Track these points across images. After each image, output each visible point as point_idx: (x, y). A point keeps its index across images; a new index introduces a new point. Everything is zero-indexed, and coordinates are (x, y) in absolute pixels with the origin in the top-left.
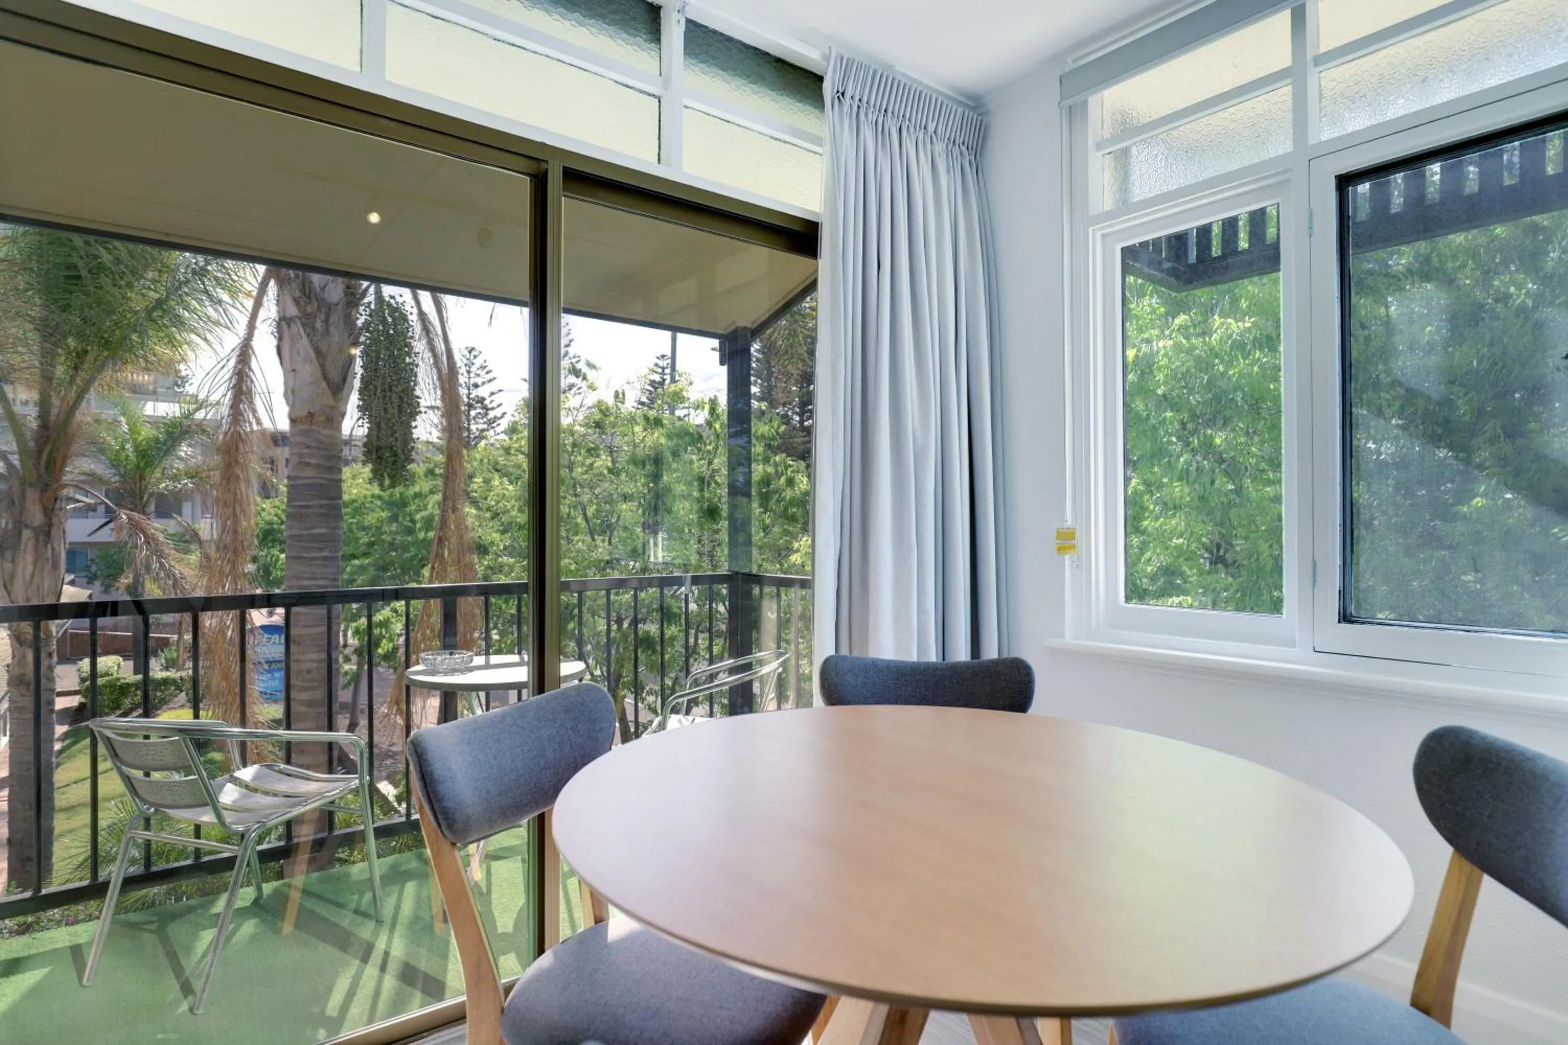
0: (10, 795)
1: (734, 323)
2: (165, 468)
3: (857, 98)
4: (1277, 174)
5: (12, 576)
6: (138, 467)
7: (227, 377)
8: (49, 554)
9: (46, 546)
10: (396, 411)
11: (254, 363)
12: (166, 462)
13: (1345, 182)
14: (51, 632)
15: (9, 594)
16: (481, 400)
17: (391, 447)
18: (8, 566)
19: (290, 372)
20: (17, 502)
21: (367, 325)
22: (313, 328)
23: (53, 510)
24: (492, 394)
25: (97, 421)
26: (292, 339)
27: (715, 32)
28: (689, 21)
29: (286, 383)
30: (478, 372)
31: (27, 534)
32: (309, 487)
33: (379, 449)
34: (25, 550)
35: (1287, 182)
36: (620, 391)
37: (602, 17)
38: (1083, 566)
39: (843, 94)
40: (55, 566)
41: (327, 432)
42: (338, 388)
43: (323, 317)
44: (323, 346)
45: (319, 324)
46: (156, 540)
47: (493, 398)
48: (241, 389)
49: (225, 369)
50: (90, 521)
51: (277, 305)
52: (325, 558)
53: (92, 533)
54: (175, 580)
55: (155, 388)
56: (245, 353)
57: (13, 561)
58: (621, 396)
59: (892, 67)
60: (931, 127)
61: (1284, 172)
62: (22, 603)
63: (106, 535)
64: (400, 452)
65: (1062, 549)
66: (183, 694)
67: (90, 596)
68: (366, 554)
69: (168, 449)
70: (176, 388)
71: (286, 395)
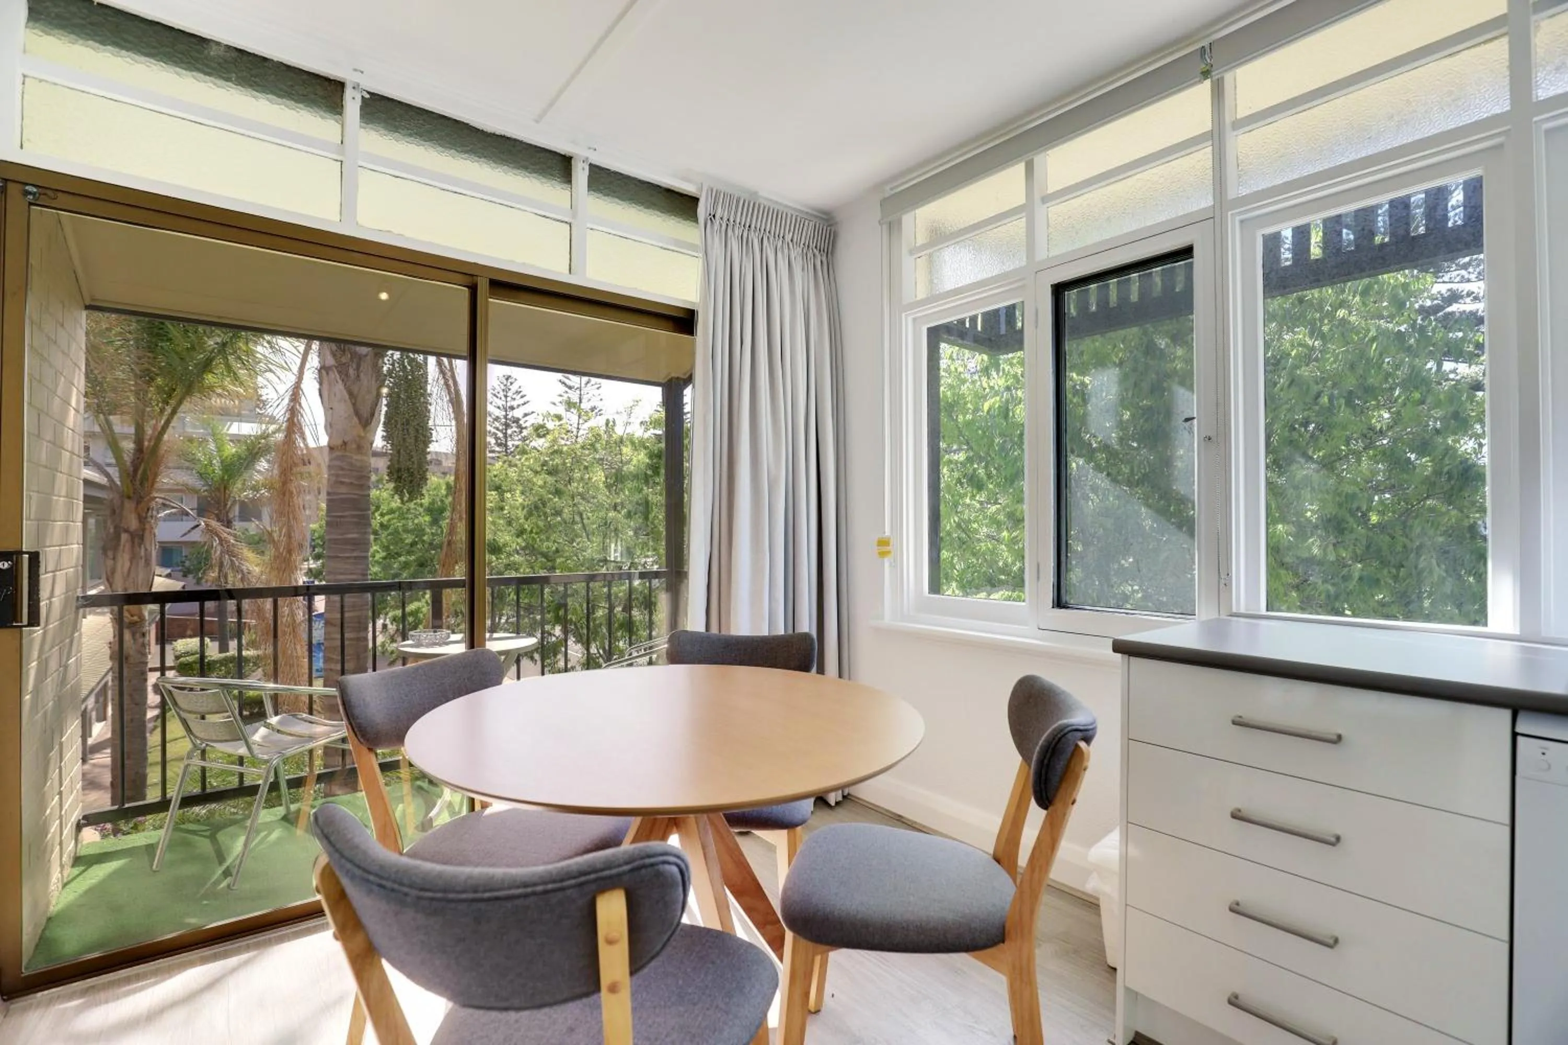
0: (112, 753)
1: (669, 373)
2: (245, 480)
3: (725, 219)
4: (1016, 281)
5: (113, 571)
6: (222, 479)
7: (283, 412)
8: (143, 553)
9: (140, 547)
10: (412, 441)
11: (303, 401)
12: (246, 475)
13: (1059, 290)
14: (144, 616)
15: (111, 586)
16: (517, 421)
17: (408, 469)
18: (110, 563)
19: (329, 409)
20: (117, 511)
21: (390, 372)
22: (347, 375)
23: (146, 518)
24: (526, 415)
25: (191, 440)
26: (330, 384)
27: (616, 173)
28: (591, 165)
29: (326, 420)
30: (514, 396)
31: (124, 537)
32: (343, 501)
33: (399, 470)
34: (123, 551)
35: (1023, 286)
36: (611, 420)
37: (525, 168)
38: (897, 567)
39: (714, 216)
40: (148, 563)
41: (358, 457)
42: (367, 421)
43: (354, 366)
44: (355, 389)
45: (351, 372)
46: (228, 542)
47: (526, 418)
48: (293, 421)
49: (280, 407)
50: (184, 523)
51: (319, 356)
52: (355, 558)
53: (185, 534)
54: (243, 574)
55: (239, 411)
56: (296, 394)
57: (114, 559)
58: (611, 423)
59: (756, 193)
60: (788, 237)
61: (1020, 280)
62: (120, 592)
63: (196, 536)
64: (416, 472)
65: (883, 554)
66: (260, 670)
67: (184, 587)
68: (409, 553)
69: (248, 465)
70: (258, 410)
71: (326, 427)
